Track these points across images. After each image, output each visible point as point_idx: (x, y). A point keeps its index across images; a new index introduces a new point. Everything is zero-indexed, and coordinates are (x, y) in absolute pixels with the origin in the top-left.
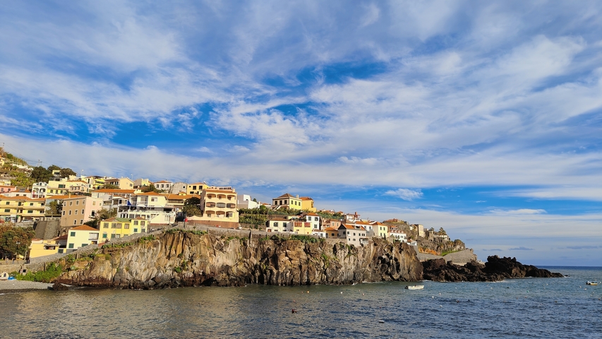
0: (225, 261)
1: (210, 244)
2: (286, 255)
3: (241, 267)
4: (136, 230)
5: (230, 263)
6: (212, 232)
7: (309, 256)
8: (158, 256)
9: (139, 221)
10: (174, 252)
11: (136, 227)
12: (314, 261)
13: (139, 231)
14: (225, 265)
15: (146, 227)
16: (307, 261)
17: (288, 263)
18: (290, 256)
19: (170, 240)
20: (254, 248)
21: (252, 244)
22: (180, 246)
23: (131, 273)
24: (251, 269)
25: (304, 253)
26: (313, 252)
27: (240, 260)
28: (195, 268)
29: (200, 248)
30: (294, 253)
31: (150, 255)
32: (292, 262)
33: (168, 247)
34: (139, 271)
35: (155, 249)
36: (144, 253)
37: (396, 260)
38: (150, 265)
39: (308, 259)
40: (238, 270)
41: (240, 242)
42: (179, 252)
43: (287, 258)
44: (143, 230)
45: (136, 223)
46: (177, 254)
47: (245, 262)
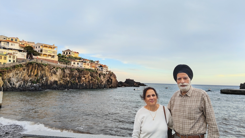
0: (55, 79)
1: (50, 70)
2: (84, 77)
3: (61, 82)
4: (10, 61)
5: (57, 79)
6: (49, 65)
7: (92, 78)
8: (24, 75)
9: (12, 56)
10: (33, 74)
11: (10, 59)
12: (95, 80)
13: (12, 61)
14: (55, 80)
15: (15, 60)
16: (92, 80)
17: (85, 80)
18: (86, 78)
19: (31, 67)
20: (68, 73)
21: (67, 72)
22: (36, 71)
23: (11, 84)
24: (66, 82)
25: (90, 76)
26: (94, 76)
27: (61, 79)
28: (43, 82)
29: (46, 72)
30: (87, 76)
31: (20, 75)
32: (86, 80)
33: (30, 71)
34: (15, 83)
35: (24, 71)
36: (17, 74)
37: (112, 80)
38: (20, 80)
39: (92, 79)
40: (60, 83)
41: (62, 70)
42: (35, 73)
43: (84, 78)
44: (14, 61)
45: (10, 57)
46: (35, 75)
47: (64, 79)
